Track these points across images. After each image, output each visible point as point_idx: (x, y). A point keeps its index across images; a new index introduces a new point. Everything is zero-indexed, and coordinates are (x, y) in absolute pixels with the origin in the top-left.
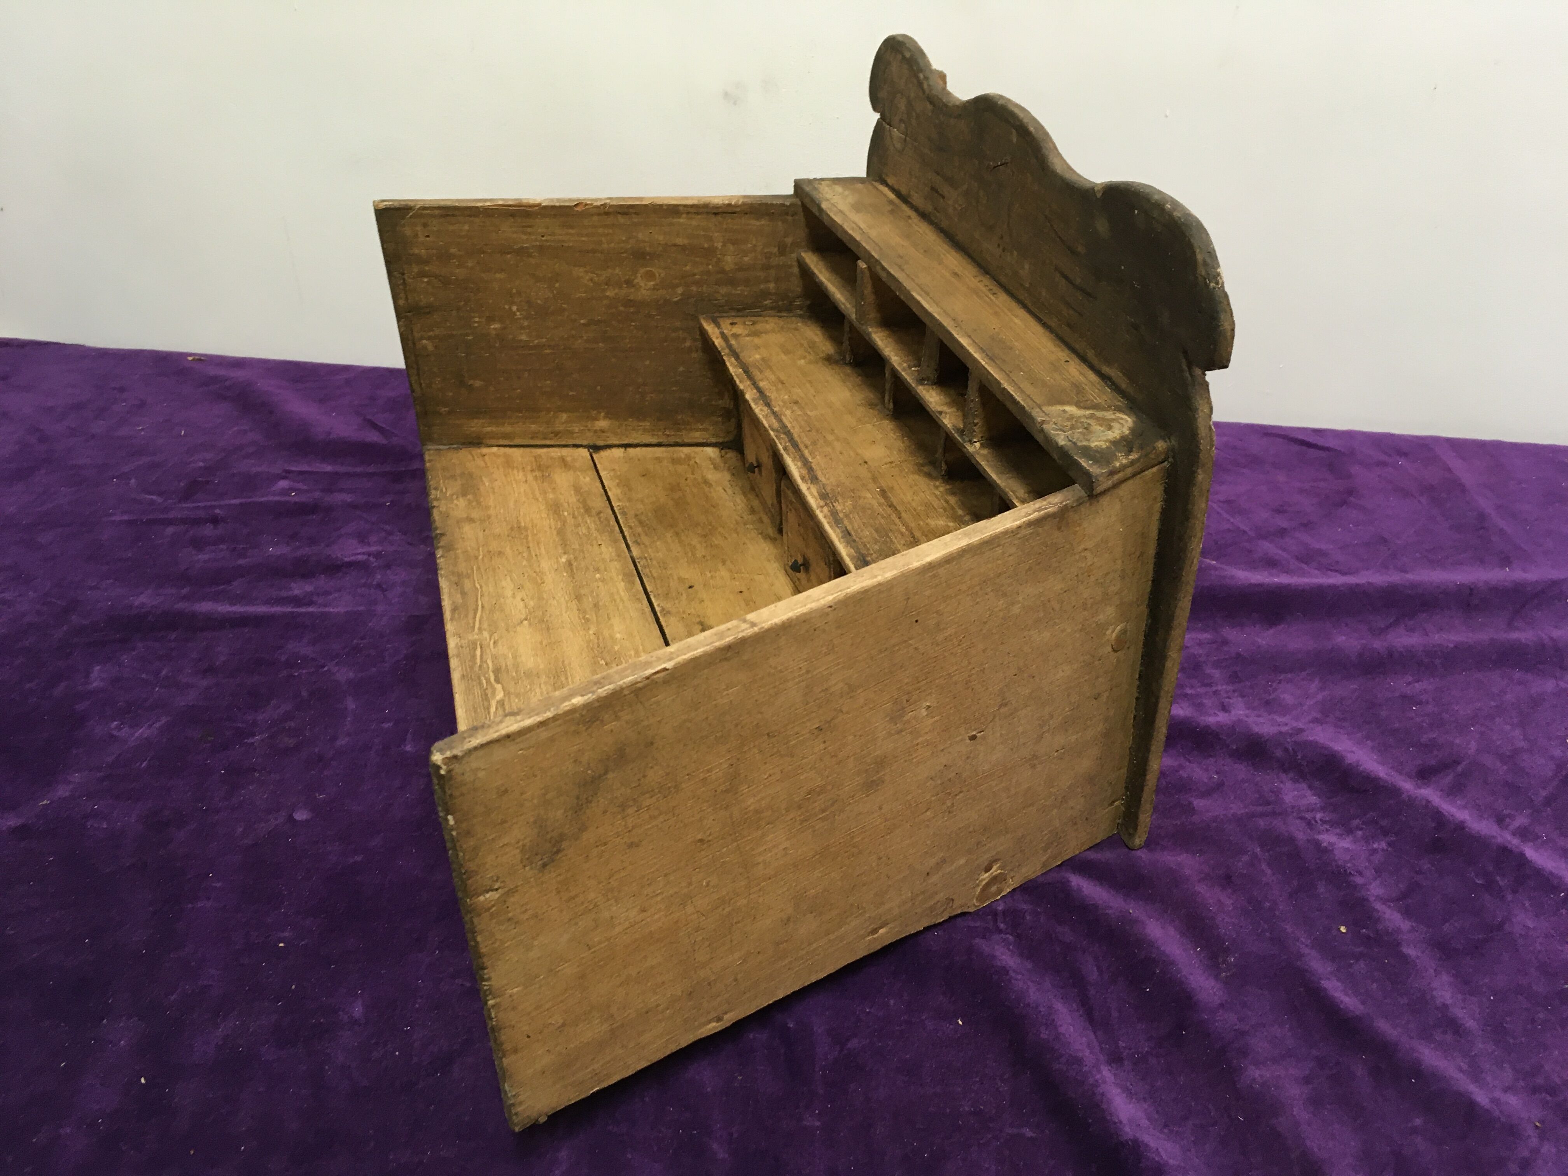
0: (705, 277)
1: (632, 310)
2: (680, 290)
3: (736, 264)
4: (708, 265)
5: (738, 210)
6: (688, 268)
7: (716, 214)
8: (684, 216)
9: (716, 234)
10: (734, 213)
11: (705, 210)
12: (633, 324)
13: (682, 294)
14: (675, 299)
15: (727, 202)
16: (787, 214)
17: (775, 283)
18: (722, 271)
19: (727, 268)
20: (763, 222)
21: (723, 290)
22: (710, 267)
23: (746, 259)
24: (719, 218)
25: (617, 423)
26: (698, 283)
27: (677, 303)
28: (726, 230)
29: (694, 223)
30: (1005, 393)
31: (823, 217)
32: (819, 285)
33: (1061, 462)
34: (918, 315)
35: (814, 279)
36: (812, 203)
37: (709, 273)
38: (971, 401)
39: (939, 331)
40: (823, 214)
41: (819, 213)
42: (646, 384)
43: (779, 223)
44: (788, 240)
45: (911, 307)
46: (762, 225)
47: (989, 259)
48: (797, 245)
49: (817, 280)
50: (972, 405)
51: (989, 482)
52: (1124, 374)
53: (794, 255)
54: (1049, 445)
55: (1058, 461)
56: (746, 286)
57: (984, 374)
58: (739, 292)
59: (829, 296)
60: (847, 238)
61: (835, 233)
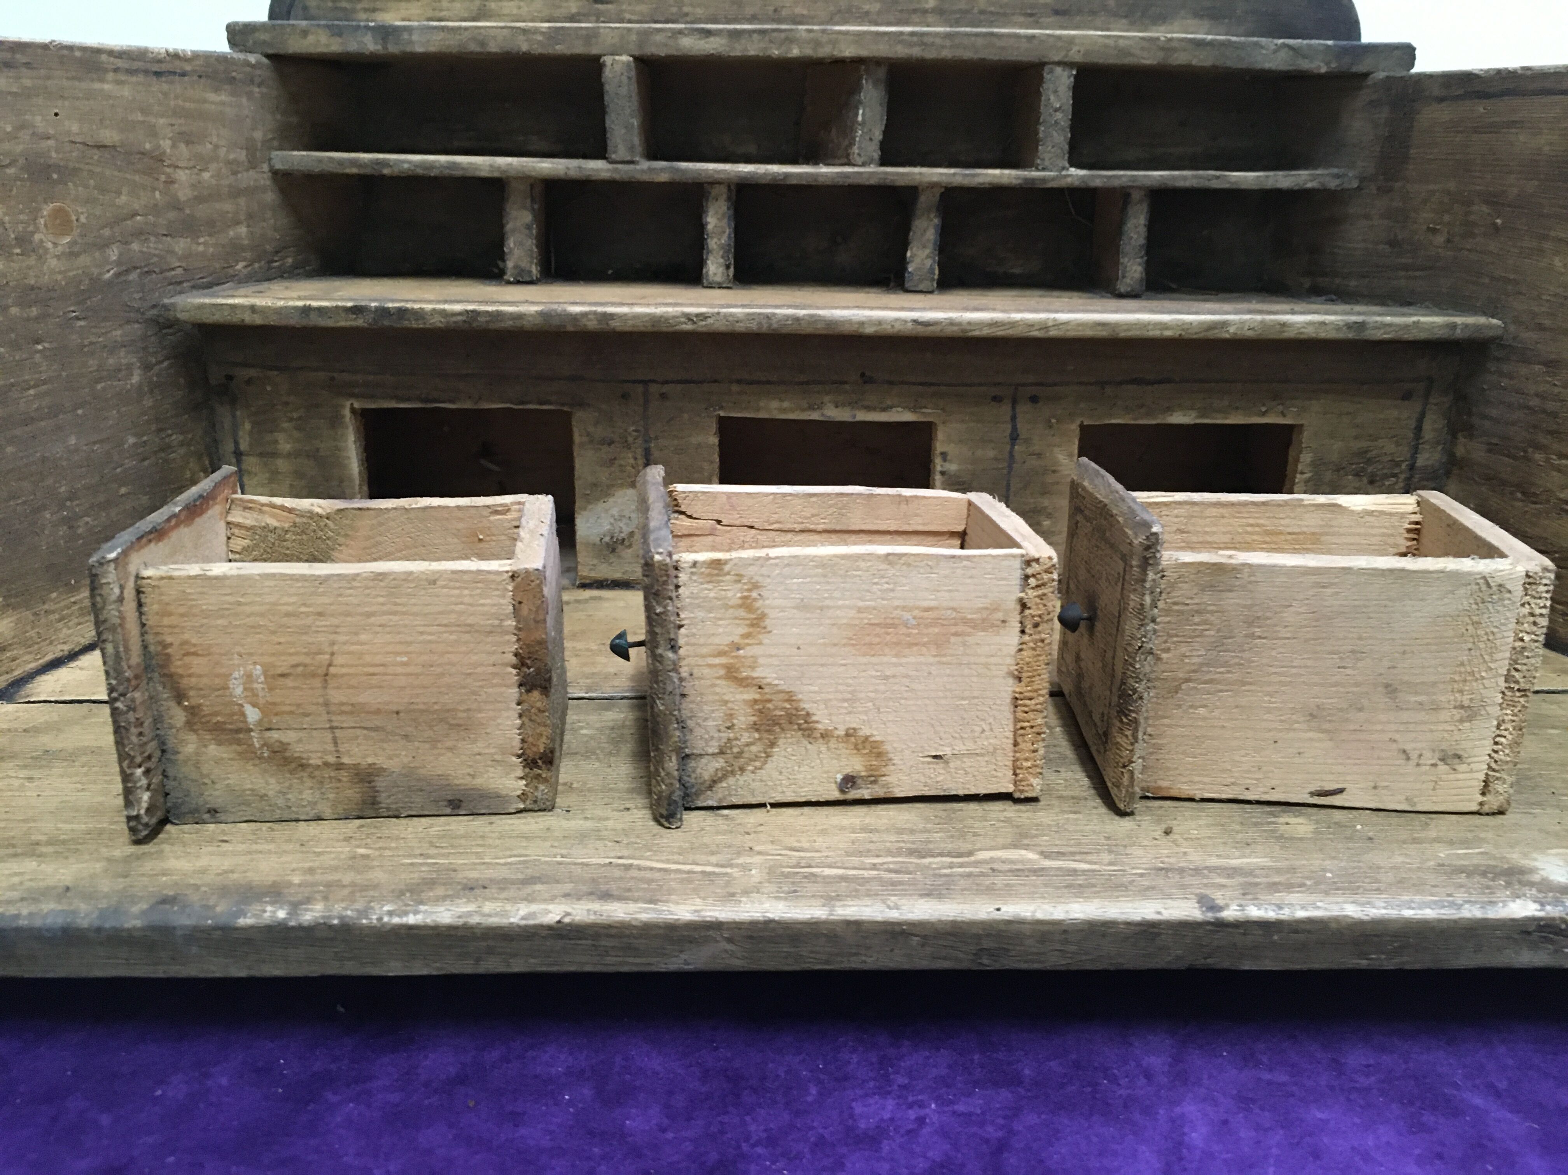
0: (151, 219)
1: (34, 311)
2: (113, 254)
3: (193, 186)
4: (152, 190)
6: (123, 199)
7: (157, 72)
9: (162, 121)
10: (180, 73)
11: (139, 65)
12: (40, 347)
13: (117, 264)
14: (108, 276)
16: (252, 81)
17: (248, 226)
18: (176, 205)
19: (182, 196)
20: (224, 96)
21: (181, 245)
22: (158, 195)
23: (206, 175)
25: (28, 614)
26: (140, 234)
27: (110, 283)
28: (175, 113)
29: (125, 92)
30: (1174, 44)
31: (410, 42)
32: (420, 171)
33: (1333, 65)
34: (864, 53)
35: (386, 171)
36: (340, 35)
37: (155, 209)
38: (1056, 110)
39: (943, 47)
40: (406, 36)
41: (385, 40)
42: (73, 496)
43: (244, 100)
44: (258, 135)
45: (837, 53)
46: (223, 103)
47: (805, 12)
48: (268, 145)
49: (406, 166)
50: (1059, 115)
51: (1148, 183)
52: (1201, 17)
53: (265, 167)
54: (1305, 57)
55: (1323, 70)
56: (210, 235)
57: (1106, 46)
58: (201, 248)
59: (469, 174)
60: (540, 38)
61: (478, 49)
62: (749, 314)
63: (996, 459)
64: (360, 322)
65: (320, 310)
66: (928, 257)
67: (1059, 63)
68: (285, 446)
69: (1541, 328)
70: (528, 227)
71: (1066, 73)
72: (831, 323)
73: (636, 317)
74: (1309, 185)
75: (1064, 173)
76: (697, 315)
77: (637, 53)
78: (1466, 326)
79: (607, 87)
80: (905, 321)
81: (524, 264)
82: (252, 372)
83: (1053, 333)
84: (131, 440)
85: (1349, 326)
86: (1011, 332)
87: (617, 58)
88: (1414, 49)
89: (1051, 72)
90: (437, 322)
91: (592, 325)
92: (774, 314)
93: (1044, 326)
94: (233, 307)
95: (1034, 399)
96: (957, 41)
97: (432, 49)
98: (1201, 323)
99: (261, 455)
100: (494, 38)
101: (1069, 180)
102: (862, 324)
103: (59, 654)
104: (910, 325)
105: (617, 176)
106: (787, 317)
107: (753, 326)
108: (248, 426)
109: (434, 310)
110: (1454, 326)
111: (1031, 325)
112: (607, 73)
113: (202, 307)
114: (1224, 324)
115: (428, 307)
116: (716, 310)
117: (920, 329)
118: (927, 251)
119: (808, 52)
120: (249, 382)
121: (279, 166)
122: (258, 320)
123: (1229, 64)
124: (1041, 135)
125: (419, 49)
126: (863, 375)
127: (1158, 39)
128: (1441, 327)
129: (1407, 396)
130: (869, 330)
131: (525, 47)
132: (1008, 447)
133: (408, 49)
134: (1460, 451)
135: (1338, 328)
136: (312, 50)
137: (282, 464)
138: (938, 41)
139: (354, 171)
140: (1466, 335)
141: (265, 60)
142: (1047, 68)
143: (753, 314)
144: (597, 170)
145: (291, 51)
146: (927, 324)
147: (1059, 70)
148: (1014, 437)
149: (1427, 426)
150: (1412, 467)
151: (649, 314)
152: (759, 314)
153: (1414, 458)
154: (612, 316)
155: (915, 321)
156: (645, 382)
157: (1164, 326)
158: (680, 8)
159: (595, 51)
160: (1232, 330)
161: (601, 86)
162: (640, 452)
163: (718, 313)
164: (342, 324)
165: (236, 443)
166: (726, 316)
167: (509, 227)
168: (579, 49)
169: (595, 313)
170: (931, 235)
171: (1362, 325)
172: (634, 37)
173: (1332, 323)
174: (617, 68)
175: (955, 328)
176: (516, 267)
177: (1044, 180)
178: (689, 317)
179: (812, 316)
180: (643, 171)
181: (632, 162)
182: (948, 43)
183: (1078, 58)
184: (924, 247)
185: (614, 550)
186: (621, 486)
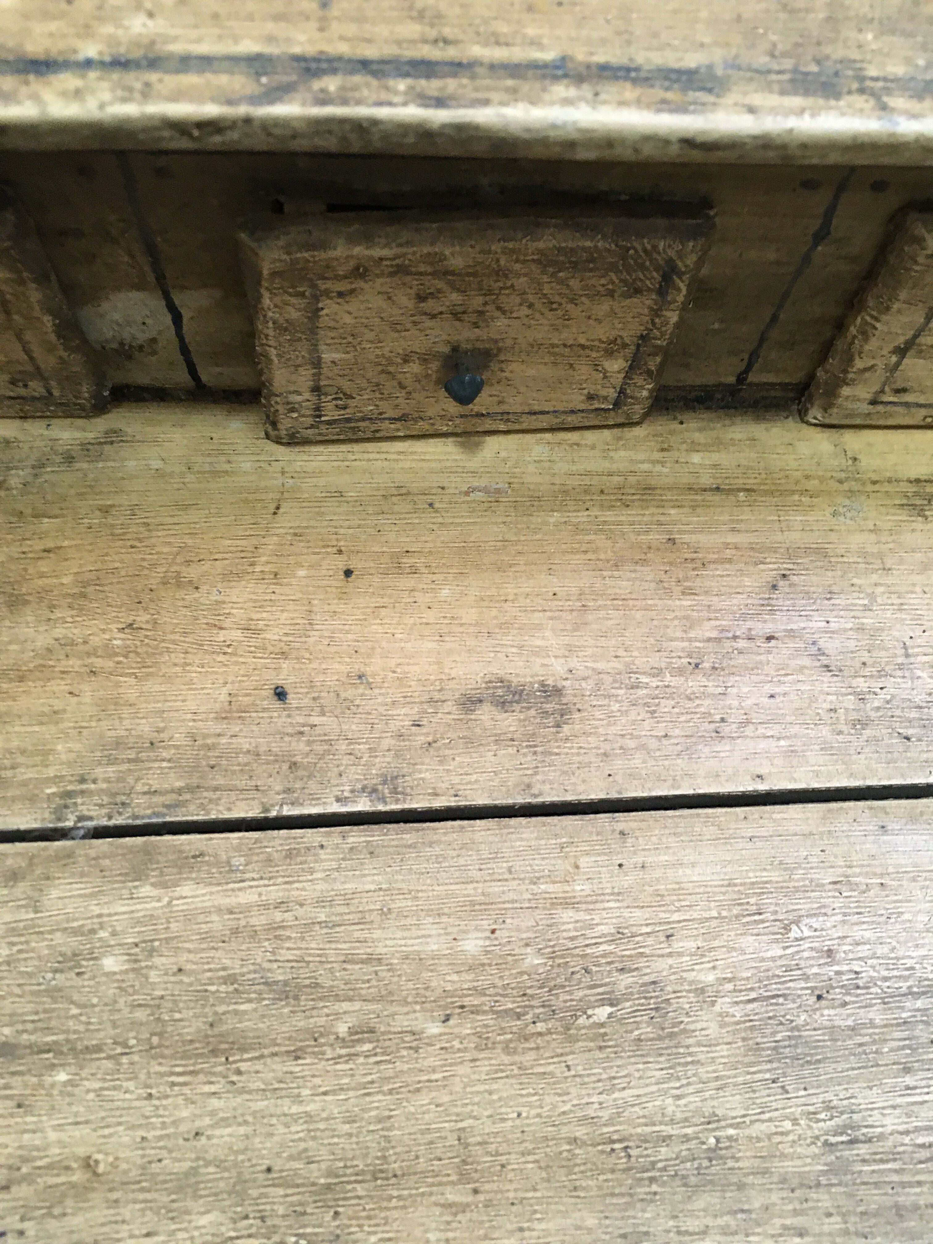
92: (375, 122)
102: (572, 144)
104: (674, 150)
116: (243, 110)
117: (697, 156)
132: (805, 247)
152: (342, 121)
155: (688, 142)
162: (135, 242)
163: (248, 121)
175: (771, 154)
179: (460, 128)
185: (130, 357)
186: (118, 289)
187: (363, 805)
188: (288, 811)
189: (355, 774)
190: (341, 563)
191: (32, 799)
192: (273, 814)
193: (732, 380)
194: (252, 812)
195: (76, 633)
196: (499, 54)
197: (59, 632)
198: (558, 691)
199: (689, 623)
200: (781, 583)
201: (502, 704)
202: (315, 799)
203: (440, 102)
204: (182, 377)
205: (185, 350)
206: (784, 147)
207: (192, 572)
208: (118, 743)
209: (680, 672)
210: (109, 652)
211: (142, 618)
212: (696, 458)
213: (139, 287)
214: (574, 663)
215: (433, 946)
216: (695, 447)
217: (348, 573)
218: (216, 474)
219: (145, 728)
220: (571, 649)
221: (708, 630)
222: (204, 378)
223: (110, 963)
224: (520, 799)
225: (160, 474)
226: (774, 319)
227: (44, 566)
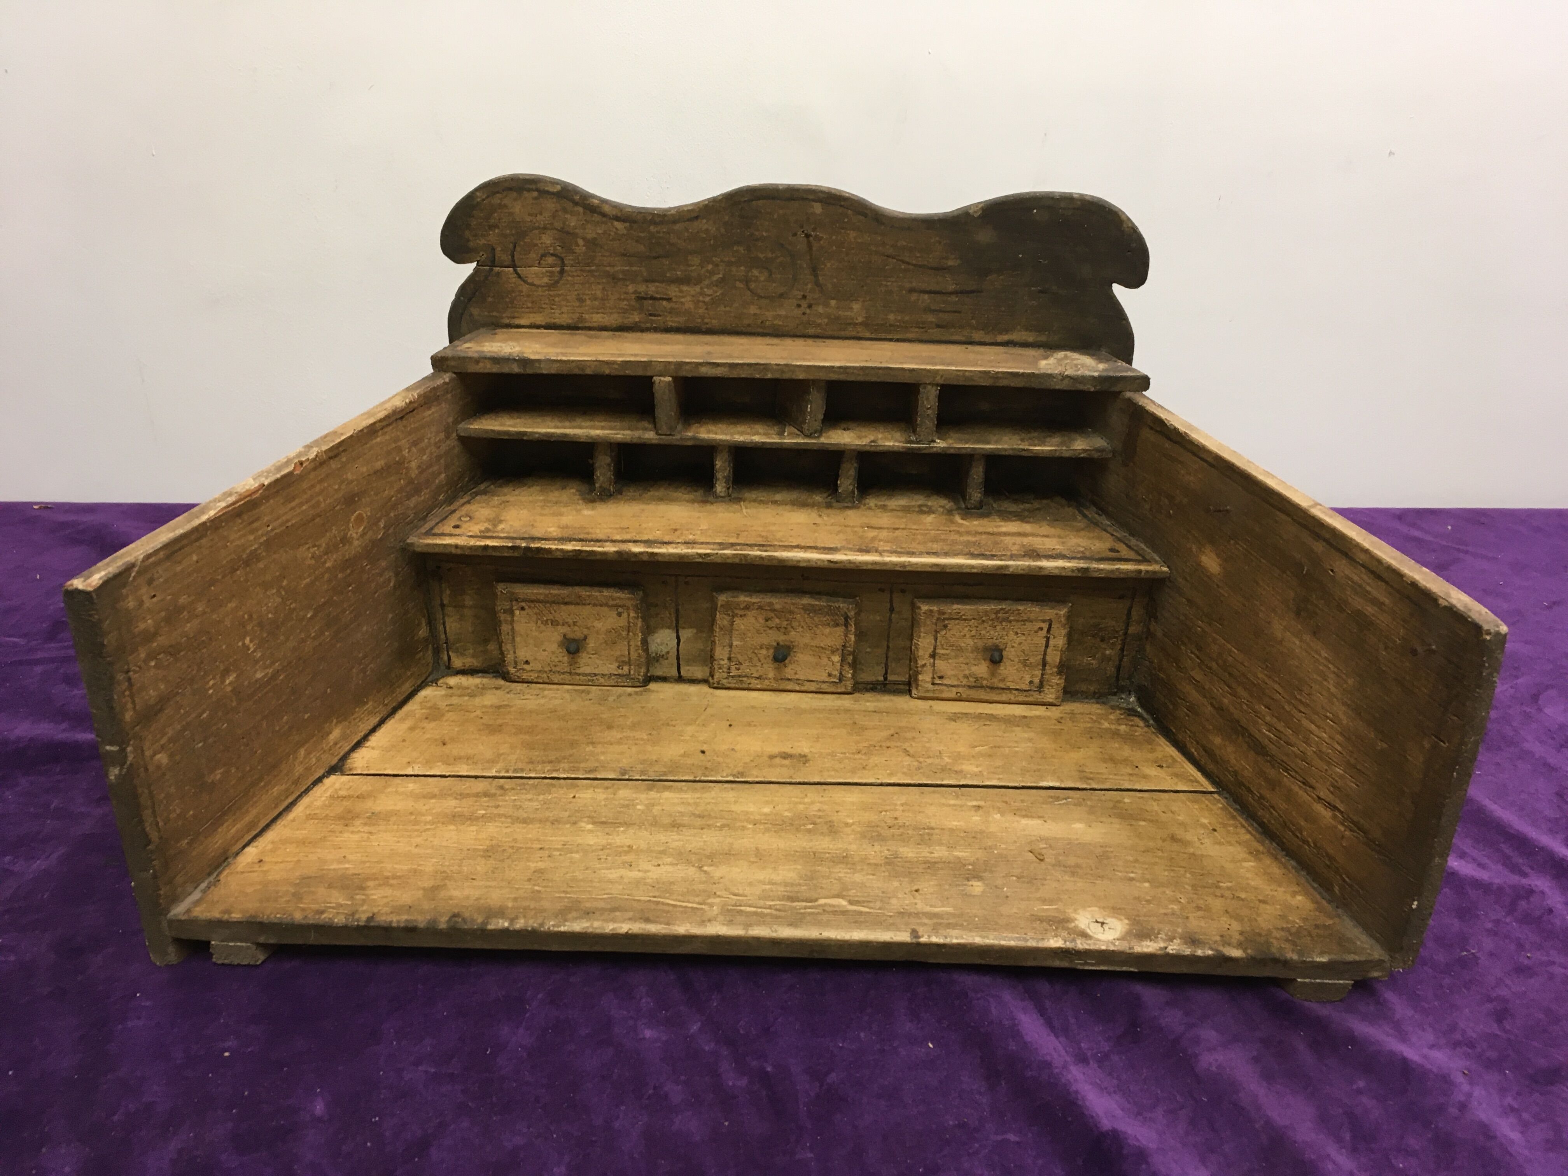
0: (399, 495)
1: (348, 571)
2: (382, 523)
3: (419, 467)
4: (400, 480)
5: (416, 405)
6: (386, 492)
7: (402, 418)
8: (380, 433)
9: (404, 441)
10: (413, 410)
11: (393, 418)
12: (351, 588)
13: (384, 528)
14: (379, 536)
15: (407, 401)
16: (447, 392)
17: (445, 473)
18: (411, 481)
19: (413, 476)
20: (433, 410)
21: (413, 502)
22: (402, 482)
23: (425, 457)
24: (404, 422)
25: (346, 723)
26: (394, 506)
27: (381, 540)
28: (410, 433)
29: (387, 437)
30: (1000, 375)
31: (540, 367)
32: (545, 438)
33: (1098, 388)
34: (812, 377)
35: (525, 438)
36: (498, 363)
37: (400, 490)
38: (928, 409)
39: (859, 375)
40: (537, 365)
41: (524, 367)
42: (365, 657)
43: (443, 405)
44: (450, 420)
45: (794, 377)
46: (433, 413)
47: (781, 323)
48: (456, 422)
49: (537, 436)
50: (929, 412)
51: (984, 452)
52: (1031, 331)
53: (454, 435)
54: (1080, 383)
55: (1092, 389)
56: (427, 489)
57: (958, 376)
58: (422, 498)
59: (575, 440)
60: (616, 367)
61: (580, 373)
62: (734, 554)
63: (881, 621)
64: (516, 554)
65: (494, 548)
66: (850, 484)
67: (929, 384)
68: (468, 602)
69: (1186, 580)
70: (609, 465)
71: (934, 388)
72: (781, 561)
73: (670, 555)
74: (1082, 455)
75: (932, 445)
76: (705, 554)
77: (674, 375)
78: (1147, 572)
79: (656, 395)
80: (823, 561)
81: (605, 485)
82: (451, 565)
83: (908, 569)
84: (390, 616)
85: (1079, 570)
86: (884, 568)
87: (662, 379)
88: (1149, 379)
89: (925, 388)
90: (559, 555)
91: (645, 558)
93: (903, 565)
94: (445, 545)
95: (903, 591)
96: (867, 372)
97: (553, 372)
98: (993, 566)
99: (455, 607)
100: (590, 367)
101: (935, 449)
102: (799, 561)
103: (359, 738)
104: (826, 563)
105: (661, 442)
106: (756, 557)
107: (737, 561)
108: (448, 592)
109: (557, 549)
110: (1140, 571)
111: (896, 564)
112: (656, 387)
113: (428, 545)
114: (1007, 567)
115: (554, 547)
116: (716, 552)
117: (832, 565)
118: (849, 481)
119: (777, 376)
120: (449, 570)
121: (462, 434)
122: (459, 552)
123: (1033, 385)
124: (918, 422)
125: (545, 372)
126: (803, 576)
127: (989, 372)
128: (1132, 572)
129: (1121, 597)
130: (802, 564)
131: (607, 372)
132: (888, 615)
133: (539, 372)
134: (1152, 628)
135: (1073, 571)
136: (481, 371)
137: (467, 612)
138: (855, 371)
139: (506, 437)
140: (1148, 576)
141: (454, 376)
142: (922, 386)
143: (737, 554)
144: (651, 439)
145: (469, 371)
146: (836, 562)
147: (929, 387)
148: (892, 610)
149: (1134, 613)
150: (1126, 634)
151: (678, 554)
153: (1127, 628)
154: (657, 554)
155: (830, 561)
156: (676, 576)
157: (972, 567)
158: (703, 320)
159: (649, 374)
160: (1011, 570)
161: (652, 395)
162: (673, 610)
164: (506, 555)
165: (442, 600)
166: (721, 554)
167: (597, 465)
168: (640, 372)
169: (647, 552)
170: (852, 472)
171: (1087, 570)
172: (673, 367)
173: (1069, 568)
174: (662, 384)
176: (601, 487)
177: (919, 449)
178: (700, 555)
179: (770, 556)
180: (677, 440)
181: (670, 435)
182: (861, 372)
183: (941, 382)
184: (848, 478)
185: (657, 661)
186: (662, 628)
187: (730, 778)
188: (703, 778)
189: (729, 771)
190: (729, 723)
191: (614, 771)
192: (698, 779)
193: (882, 678)
194: (691, 778)
195: (631, 735)
196: (781, 544)
197: (624, 734)
198: (805, 756)
199: (857, 742)
200: (896, 735)
201: (784, 758)
202: (712, 776)
203: (766, 551)
204: (674, 672)
205: (678, 658)
206: (855, 563)
207: (673, 723)
208: (644, 760)
209: (853, 753)
210: (642, 739)
211: (654, 733)
212: (868, 704)
213: (669, 628)
214: (812, 750)
215: (752, 810)
216: (868, 701)
217: (730, 725)
218: (683, 700)
219: (654, 758)
220: (811, 747)
221: (866, 744)
222: (683, 673)
223: (639, 807)
224: (788, 780)
225: (663, 699)
226: (888, 647)
227: (620, 719)
